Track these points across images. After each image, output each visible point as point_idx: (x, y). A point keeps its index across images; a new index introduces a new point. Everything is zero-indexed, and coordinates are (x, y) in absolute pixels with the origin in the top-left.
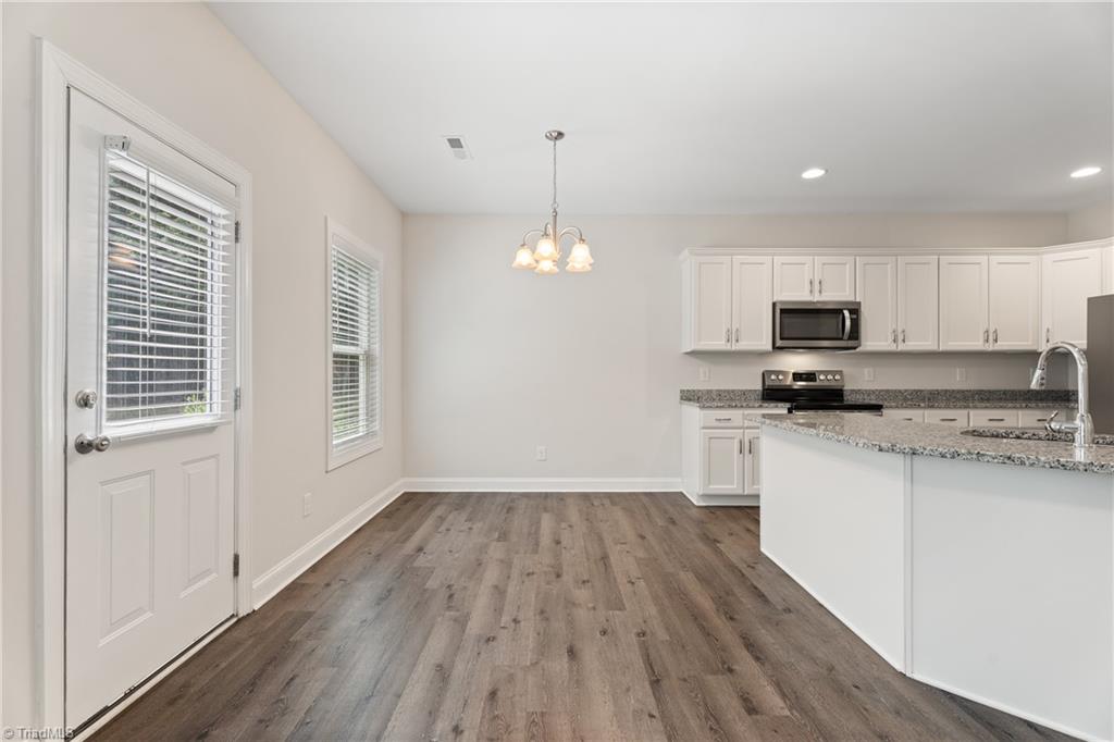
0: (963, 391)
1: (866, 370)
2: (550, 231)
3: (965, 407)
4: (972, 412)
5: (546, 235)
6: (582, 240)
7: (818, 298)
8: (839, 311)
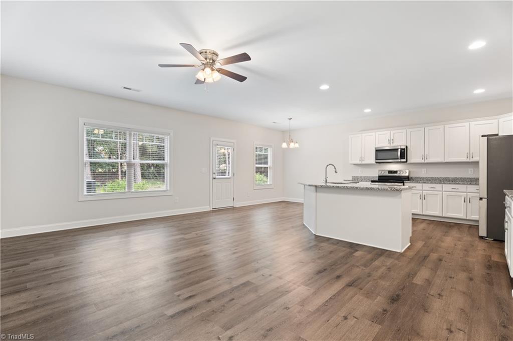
0: (471, 178)
1: (423, 170)
3: (441, 183)
4: (444, 185)
7: (392, 145)
8: (398, 149)
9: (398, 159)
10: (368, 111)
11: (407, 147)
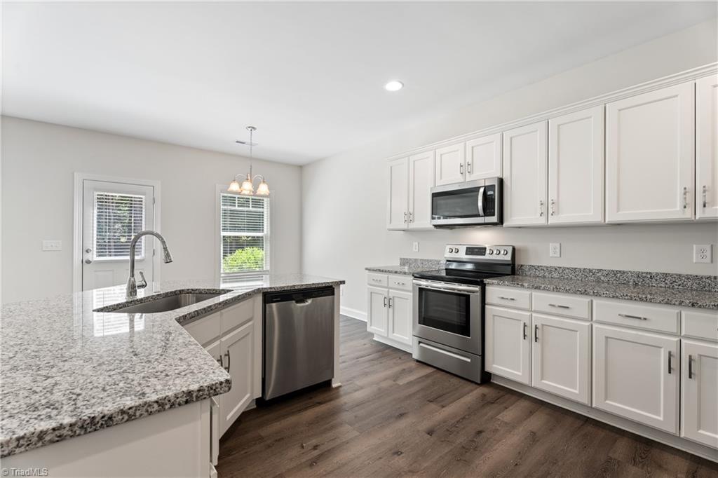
2: (249, 178)
3: (585, 293)
5: (248, 180)
6: (264, 182)
7: (468, 179)
8: (477, 189)
9: (478, 216)
10: (393, 86)
11: (501, 181)
